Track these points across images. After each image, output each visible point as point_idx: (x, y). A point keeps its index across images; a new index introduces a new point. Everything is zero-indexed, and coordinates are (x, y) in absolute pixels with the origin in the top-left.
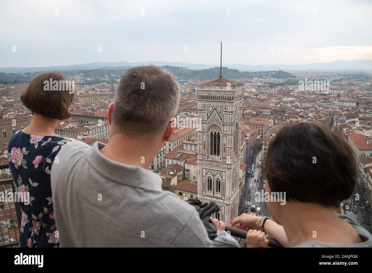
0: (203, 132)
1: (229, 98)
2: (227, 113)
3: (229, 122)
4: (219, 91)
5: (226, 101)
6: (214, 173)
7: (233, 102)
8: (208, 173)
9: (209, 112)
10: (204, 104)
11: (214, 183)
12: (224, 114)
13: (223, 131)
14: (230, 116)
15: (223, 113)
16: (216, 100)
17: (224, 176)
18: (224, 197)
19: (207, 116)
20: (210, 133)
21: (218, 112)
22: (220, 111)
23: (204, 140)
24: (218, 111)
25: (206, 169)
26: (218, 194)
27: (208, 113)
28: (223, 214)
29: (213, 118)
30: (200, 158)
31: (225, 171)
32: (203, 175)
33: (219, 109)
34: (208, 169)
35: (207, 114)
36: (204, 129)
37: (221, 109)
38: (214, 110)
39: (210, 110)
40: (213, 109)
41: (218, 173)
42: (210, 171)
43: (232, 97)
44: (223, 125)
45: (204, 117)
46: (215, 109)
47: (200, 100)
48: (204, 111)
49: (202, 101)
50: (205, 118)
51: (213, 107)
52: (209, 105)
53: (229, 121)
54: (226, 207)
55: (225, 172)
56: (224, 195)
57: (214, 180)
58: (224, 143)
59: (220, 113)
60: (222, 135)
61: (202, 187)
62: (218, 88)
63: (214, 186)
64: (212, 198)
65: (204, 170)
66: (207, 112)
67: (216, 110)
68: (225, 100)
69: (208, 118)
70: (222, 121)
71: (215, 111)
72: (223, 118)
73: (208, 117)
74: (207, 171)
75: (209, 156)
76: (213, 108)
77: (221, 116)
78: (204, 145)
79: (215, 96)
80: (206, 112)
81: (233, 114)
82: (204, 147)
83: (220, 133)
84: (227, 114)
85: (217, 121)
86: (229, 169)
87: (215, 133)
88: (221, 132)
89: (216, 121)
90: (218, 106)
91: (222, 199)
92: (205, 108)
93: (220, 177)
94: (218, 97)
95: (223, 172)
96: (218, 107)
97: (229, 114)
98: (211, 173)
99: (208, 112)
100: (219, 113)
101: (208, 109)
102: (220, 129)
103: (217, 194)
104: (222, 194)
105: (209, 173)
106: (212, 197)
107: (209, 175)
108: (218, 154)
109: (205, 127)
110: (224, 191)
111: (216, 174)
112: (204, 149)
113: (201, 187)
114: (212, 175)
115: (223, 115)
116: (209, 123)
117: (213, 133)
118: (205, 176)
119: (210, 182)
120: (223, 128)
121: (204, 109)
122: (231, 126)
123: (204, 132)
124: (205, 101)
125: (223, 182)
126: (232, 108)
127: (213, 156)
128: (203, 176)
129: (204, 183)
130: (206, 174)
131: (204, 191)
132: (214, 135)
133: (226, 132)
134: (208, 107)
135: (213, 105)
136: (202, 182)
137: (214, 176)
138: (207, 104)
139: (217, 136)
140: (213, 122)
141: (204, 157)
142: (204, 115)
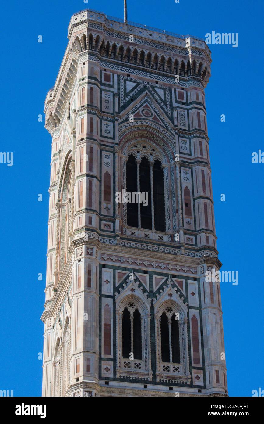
0: (100, 144)
3: (197, 128)
6: (151, 285)
8: (124, 283)
9: (127, 94)
10: (105, 70)
11: (153, 320)
12: (177, 107)
13: (179, 152)
14: (199, 113)
15: (176, 104)
17: (193, 293)
18: (201, 376)
19: (116, 100)
20: (125, 159)
21: (157, 98)
22: (165, 98)
23: (107, 169)
25: (114, 268)
26: (171, 369)
27: (122, 97)
29: (141, 109)
31: (195, 276)
32: (103, 293)
33: (161, 92)
34: (125, 269)
35: (119, 97)
36: (105, 137)
37: (168, 95)
38: (141, 91)
39: (129, 88)
40: (139, 87)
42: (135, 276)
44: (178, 135)
45: (104, 104)
48: (107, 88)
49: (98, 58)
50: (107, 108)
51: (138, 84)
52: (123, 74)
53: (199, 126)
55: (195, 279)
57: (152, 308)
59: (165, 102)
61: (98, 340)
63: (155, 335)
64: (150, 386)
65: (107, 274)
66: (116, 91)
67: (149, 92)
69: (121, 108)
70: (173, 123)
72: (175, 116)
73: (122, 104)
74: (120, 277)
76: (137, 86)
77: (169, 110)
78: (107, 187)
80: (113, 92)
82: (108, 194)
83: (163, 162)
84: (188, 110)
85: (155, 118)
87: (145, 160)
88: (173, 154)
89: (151, 119)
90: (157, 85)
91: (191, 386)
92: (108, 80)
93: (176, 297)
95: (187, 278)
96: (156, 87)
97: (195, 108)
98: (141, 285)
99: (122, 92)
100: (160, 101)
101: (118, 84)
103: (166, 369)
104: (193, 365)
105: (129, 284)
106: (145, 383)
107: (133, 290)
108: (161, 227)
109: (107, 131)
110: (196, 350)
111: (161, 288)
114: (144, 291)
115: (176, 110)
116: (126, 120)
117: (138, 161)
120: (177, 143)
121: (106, 83)
123: (105, 145)
124: (108, 62)
125: (191, 317)
126: (203, 97)
127: (140, 232)
128: (101, 296)
129: (107, 326)
130: (119, 287)
131: (108, 360)
132: (138, 165)
133: (189, 157)
134: (119, 80)
135: (140, 78)
136: (100, 321)
137: (152, 294)
138: (117, 73)
139: (151, 168)
140: (140, 119)
141: (105, 225)
142: (103, 96)
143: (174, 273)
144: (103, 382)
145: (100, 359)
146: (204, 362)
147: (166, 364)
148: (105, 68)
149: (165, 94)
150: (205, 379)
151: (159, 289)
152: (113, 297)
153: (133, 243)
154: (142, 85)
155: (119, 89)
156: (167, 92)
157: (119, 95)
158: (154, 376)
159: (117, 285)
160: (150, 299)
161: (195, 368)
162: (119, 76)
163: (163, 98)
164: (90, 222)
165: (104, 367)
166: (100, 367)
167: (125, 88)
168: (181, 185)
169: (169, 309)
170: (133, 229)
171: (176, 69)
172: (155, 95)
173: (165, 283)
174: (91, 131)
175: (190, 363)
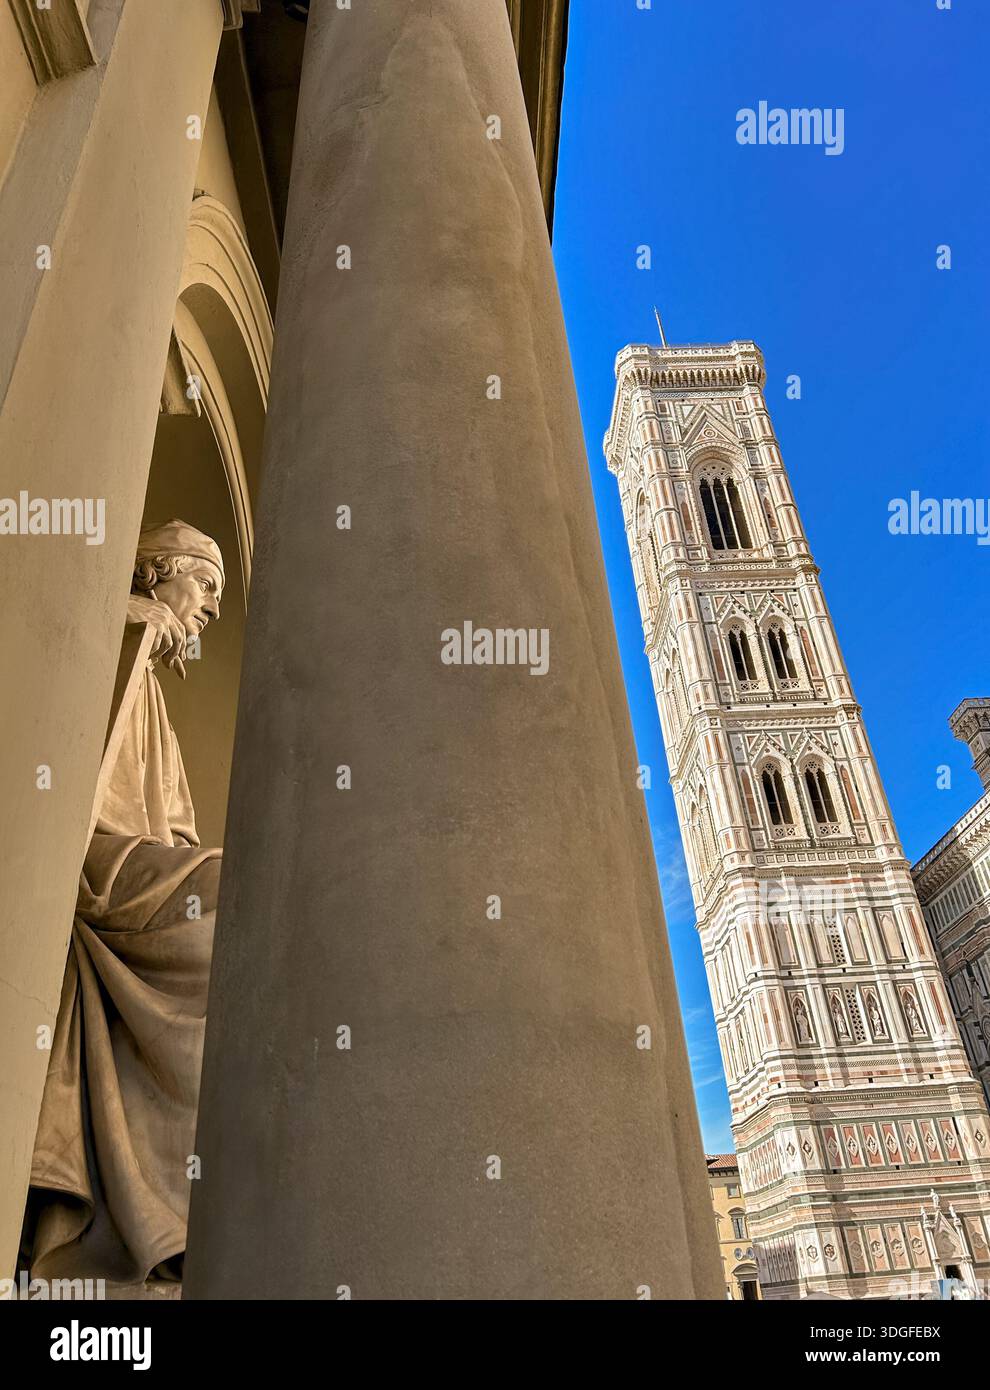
0: (671, 475)
2: (751, 415)
3: (763, 436)
4: (710, 359)
5: (736, 387)
6: (750, 604)
8: (725, 606)
10: (658, 401)
11: (759, 640)
12: (737, 418)
13: (751, 465)
15: (735, 415)
17: (795, 605)
18: (824, 688)
19: (676, 429)
20: (697, 483)
22: (724, 413)
23: (682, 498)
25: (711, 594)
26: (790, 684)
27: (681, 422)
28: (845, 763)
29: (702, 431)
31: (794, 587)
32: (705, 620)
33: (718, 408)
34: (722, 593)
36: (674, 467)
37: (726, 409)
38: (699, 413)
39: (686, 414)
40: (697, 409)
41: (769, 599)
42: (733, 598)
44: (746, 448)
46: (704, 409)
48: (665, 419)
50: (670, 437)
51: (695, 406)
52: (677, 401)
54: (844, 723)
55: (795, 590)
56: (817, 679)
57: (756, 627)
58: (762, 500)
59: (724, 418)
60: (751, 472)
61: (711, 667)
64: (773, 706)
65: (705, 601)
66: (674, 419)
69: (682, 434)
70: (738, 436)
71: (705, 412)
72: (737, 430)
73: (682, 431)
74: (718, 602)
75: (710, 553)
77: (729, 424)
78: (686, 516)
80: (672, 421)
82: (688, 523)
83: (735, 478)
84: (750, 419)
85: (719, 437)
86: (813, 574)
87: (716, 481)
89: (715, 438)
90: (713, 402)
91: (815, 699)
92: (663, 409)
93: (778, 612)
95: (786, 590)
96: (713, 404)
97: (757, 415)
98: (741, 606)
99: (680, 419)
100: (720, 418)
101: (674, 411)
102: (734, 466)
103: (785, 685)
104: (812, 678)
105: (730, 607)
107: (734, 612)
108: (747, 544)
109: (675, 462)
111: (762, 605)
112: (689, 527)
114: (745, 611)
116: (691, 446)
117: (711, 484)
119: (739, 644)
120: (746, 454)
121: (664, 413)
123: (676, 476)
124: (660, 392)
125: (799, 629)
127: (728, 554)
128: (704, 624)
129: (716, 651)
130: (719, 611)
131: (724, 684)
132: (712, 488)
133: (761, 468)
134: (674, 406)
135: (695, 400)
136: (709, 648)
137: (753, 613)
138: (671, 401)
139: (725, 487)
140: (704, 441)
141: (693, 554)
142: (663, 428)
143: (772, 587)
144: (725, 707)
145: (717, 685)
146: (823, 674)
147: (784, 680)
148: (658, 398)
149: (723, 410)
150: (828, 691)
151: (760, 606)
152: (716, 623)
153: (724, 566)
154: (698, 407)
155: (677, 417)
156: (725, 406)
157: (677, 422)
158: (775, 694)
159: (717, 610)
160: (753, 618)
161: (815, 681)
162: (673, 403)
163: (722, 414)
164: (678, 555)
165: (722, 693)
166: (719, 693)
167: (682, 414)
168: (759, 498)
169: (774, 625)
170: (720, 552)
171: (729, 380)
172: (714, 413)
173: (764, 600)
174: (659, 465)
175: (809, 676)
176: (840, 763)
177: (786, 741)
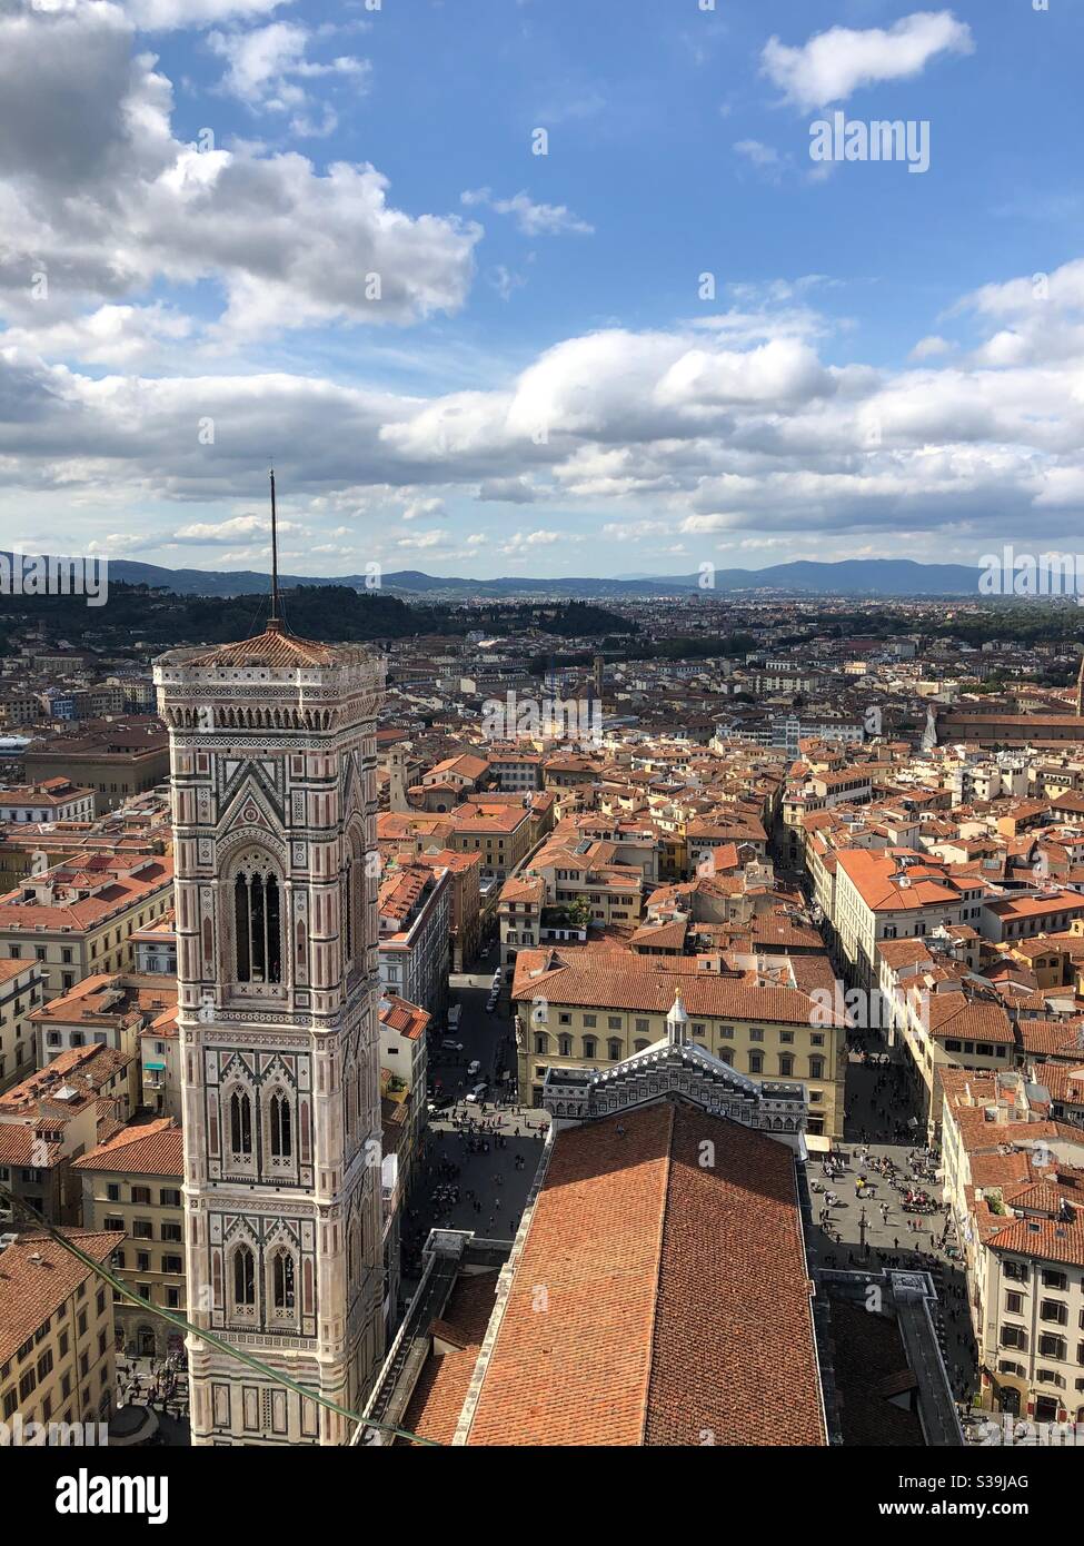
0: (197, 878)
1: (309, 721)
2: (307, 785)
3: (314, 826)
4: (265, 690)
5: (298, 732)
6: (257, 1067)
7: (331, 737)
8: (229, 1068)
9: (226, 785)
10: (199, 750)
11: (258, 1113)
12: (292, 789)
13: (293, 867)
14: (317, 797)
15: (289, 784)
16: (255, 731)
17: (304, 1073)
18: (310, 1175)
19: (214, 802)
20: (232, 883)
21: (266, 780)
22: (276, 776)
23: (207, 913)
24: (263, 776)
25: (219, 1049)
26: (282, 1162)
27: (221, 790)
28: (311, 1257)
29: (242, 810)
30: (189, 1000)
31: (307, 1050)
32: (208, 1082)
33: (270, 767)
34: (230, 1049)
35: (217, 795)
36: (204, 864)
37: (280, 770)
38: (245, 776)
39: (230, 774)
40: (243, 768)
41: (277, 1064)
42: (240, 1057)
43: (326, 714)
44: (290, 840)
45: (200, 808)
46: (251, 770)
47: (182, 730)
48: (203, 783)
49: (188, 735)
50: (205, 814)
51: (241, 761)
52: (222, 751)
53: (317, 821)
54: (318, 1219)
55: (307, 1054)
56: (306, 1163)
57: (257, 1097)
58: (297, 922)
59: (275, 785)
60: (289, 883)
61: (204, 1138)
62: (263, 676)
63: (261, 1128)
64: (255, 1187)
65: (212, 1057)
66: (212, 783)
67: (255, 774)
68: (297, 728)
69: (220, 811)
70: (283, 821)
71: (250, 778)
72: (287, 809)
73: (221, 804)
74: (225, 1060)
75: (230, 987)
76: (240, 766)
77: (278, 798)
78: (208, 939)
79: (249, 711)
80: (210, 787)
81: (331, 789)
82: (209, 948)
83: (278, 877)
84: (306, 789)
85: (261, 821)
86: (326, 1040)
87: (257, 877)
88: (284, 873)
89: (255, 823)
90: (265, 756)
91: (299, 1186)
92: (203, 767)
93: (284, 1082)
94: (263, 716)
95: (298, 1054)
96: (265, 761)
97: (313, 790)
98: (246, 1069)
99: (221, 784)
100: (269, 785)
101: (217, 769)
102: (278, 859)
103: (276, 1162)
104: (301, 1162)
105: (233, 1069)
106: (252, 1183)
107: (237, 1076)
109: (206, 854)
110: (305, 1143)
111: (268, 1071)
112: (209, 957)
113: (200, 1139)
114: (250, 1076)
115: (290, 796)
116: (225, 834)
117: (248, 882)
118: (218, 1086)
119: (240, 1109)
120: (288, 853)
121: (203, 772)
122: (324, 842)
123: (203, 878)
124: (203, 734)
125: (300, 1102)
126: (327, 761)
127: (251, 988)
128: (206, 1086)
129: (213, 1119)
130: (223, 1073)
131: (216, 1159)
132: (249, 889)
133: (304, 871)
134: (217, 763)
135: (243, 751)
136: (206, 1115)
137: (257, 1079)
138: (214, 751)
140: (242, 827)
141: (208, 994)
142: (199, 797)
143: (283, 1048)
144: (211, 1184)
145: (208, 1158)
146: (313, 1158)
147: (276, 1157)
148: (199, 746)
149: (276, 771)
150: (313, 1178)
151: (266, 1071)
153: (238, 1014)
154: (246, 764)
155: (217, 779)
156: (280, 764)
157: (217, 791)
158: (260, 1176)
159: (222, 1070)
160: (255, 1087)
161: (303, 1166)
162: (216, 755)
163: (273, 778)
165: (211, 1167)
166: (208, 1168)
167: (225, 776)
168: (293, 918)
169: (279, 1092)
173: (272, 1064)
174: (184, 865)
175: (298, 1160)
176: (305, 1256)
177: (261, 1227)
